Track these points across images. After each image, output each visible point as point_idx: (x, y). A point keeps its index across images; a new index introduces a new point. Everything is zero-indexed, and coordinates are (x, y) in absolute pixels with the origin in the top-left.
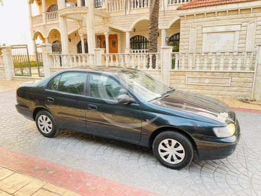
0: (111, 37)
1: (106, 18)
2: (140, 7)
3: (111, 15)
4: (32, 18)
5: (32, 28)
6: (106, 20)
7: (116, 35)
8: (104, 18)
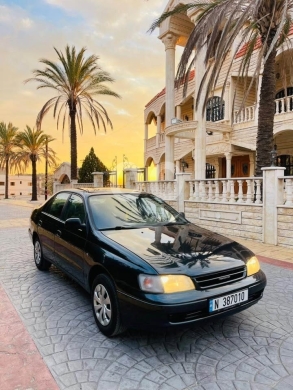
0: (234, 159)
1: (228, 133)
2: (285, 110)
3: (236, 128)
4: (147, 141)
5: (146, 153)
6: (227, 135)
7: (248, 156)
8: (224, 133)
